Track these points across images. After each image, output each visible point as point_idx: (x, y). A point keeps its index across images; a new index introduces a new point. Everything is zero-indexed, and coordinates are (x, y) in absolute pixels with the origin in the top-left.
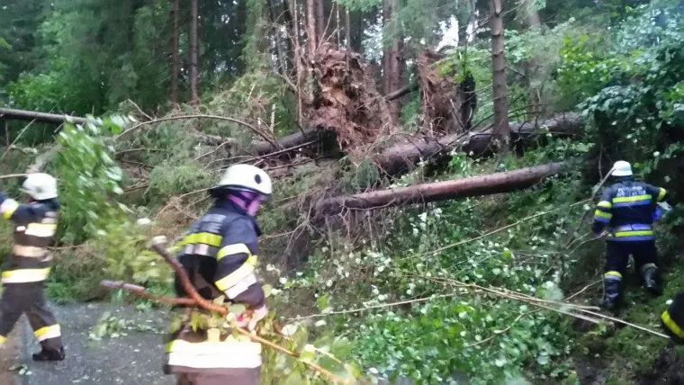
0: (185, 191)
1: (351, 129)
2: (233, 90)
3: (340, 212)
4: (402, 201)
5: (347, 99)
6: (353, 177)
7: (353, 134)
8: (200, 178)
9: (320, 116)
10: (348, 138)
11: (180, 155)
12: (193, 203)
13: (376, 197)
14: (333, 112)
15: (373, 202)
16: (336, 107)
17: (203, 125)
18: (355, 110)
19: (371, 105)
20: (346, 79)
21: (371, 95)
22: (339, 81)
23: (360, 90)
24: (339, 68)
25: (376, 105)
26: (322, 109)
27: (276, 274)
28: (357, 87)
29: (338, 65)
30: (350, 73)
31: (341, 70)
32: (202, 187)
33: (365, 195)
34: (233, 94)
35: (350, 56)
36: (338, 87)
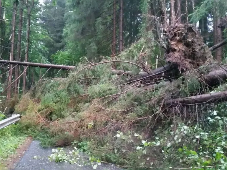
0: (103, 96)
1: (187, 63)
2: (130, 49)
3: (176, 106)
4: (215, 100)
5: (185, 47)
6: (186, 87)
7: (188, 65)
8: (110, 90)
9: (169, 57)
10: (185, 67)
11: (103, 80)
12: (106, 102)
13: (201, 98)
14: (177, 54)
15: (199, 100)
16: (178, 52)
17: (115, 66)
18: (190, 53)
19: (200, 50)
20: (184, 37)
21: (200, 45)
22: (180, 38)
23: (192, 42)
24: (180, 32)
25: (202, 50)
26: (171, 53)
27: (140, 138)
28: (190, 40)
29: (179, 30)
30: (186, 34)
31: (181, 33)
32: (111, 94)
33: (194, 97)
34: (130, 51)
35: (188, 26)
36: (180, 41)
